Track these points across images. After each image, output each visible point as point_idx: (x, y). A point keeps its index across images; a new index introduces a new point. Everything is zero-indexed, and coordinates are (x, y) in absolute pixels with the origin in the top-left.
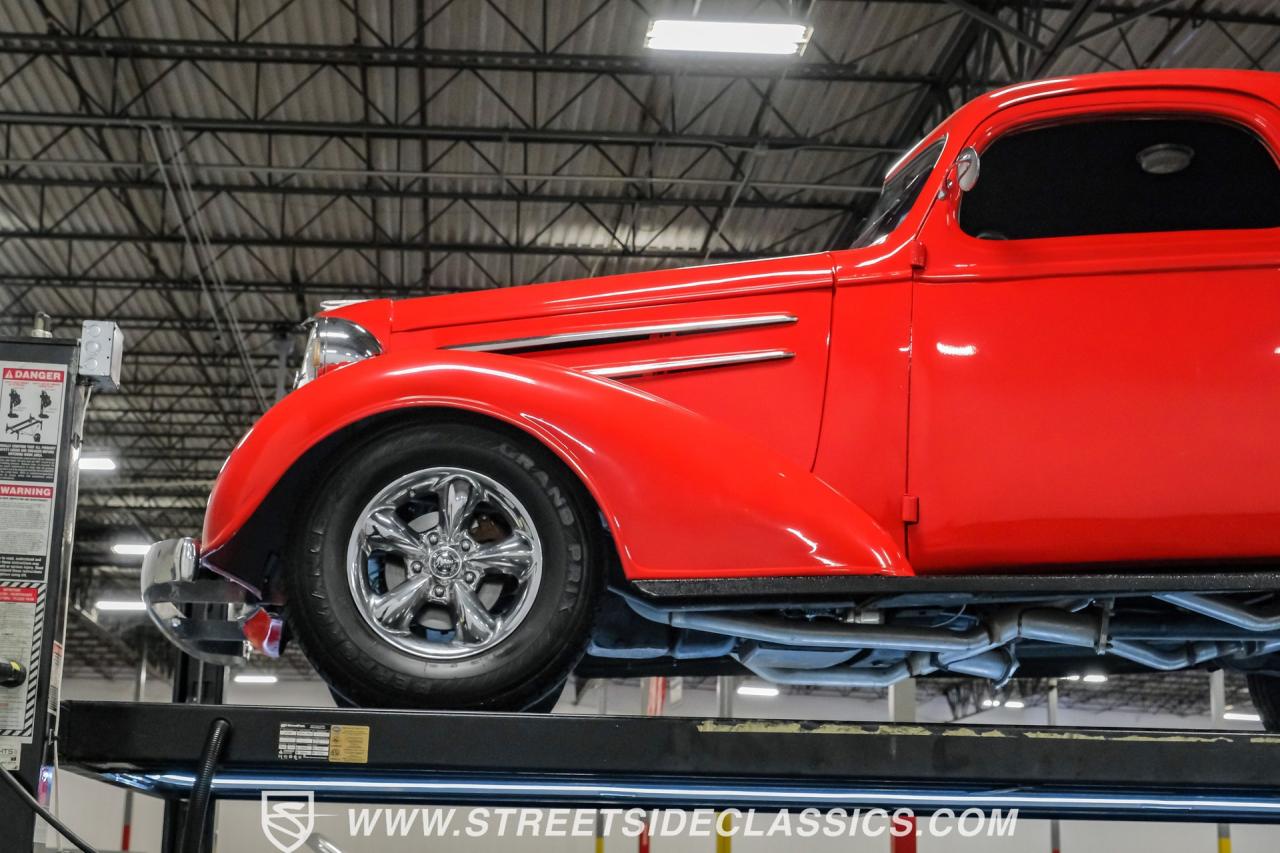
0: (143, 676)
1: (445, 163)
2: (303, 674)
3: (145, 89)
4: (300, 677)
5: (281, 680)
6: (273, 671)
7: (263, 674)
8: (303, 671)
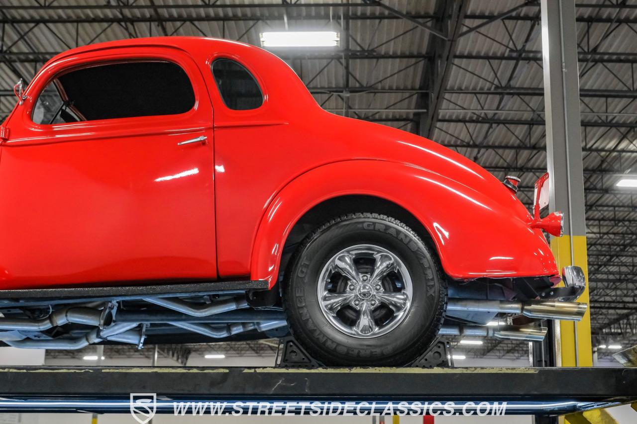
0: (156, 356)
2: (238, 354)
4: (237, 355)
5: (227, 357)
6: (223, 352)
7: (218, 354)
8: (237, 352)
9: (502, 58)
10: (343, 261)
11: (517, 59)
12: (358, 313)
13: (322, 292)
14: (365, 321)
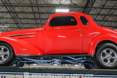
1: (43, 21)
3: (17, 16)
9: (95, 15)
10: (105, 51)
11: (97, 15)
12: (107, 60)
13: (101, 57)
14: (109, 62)
